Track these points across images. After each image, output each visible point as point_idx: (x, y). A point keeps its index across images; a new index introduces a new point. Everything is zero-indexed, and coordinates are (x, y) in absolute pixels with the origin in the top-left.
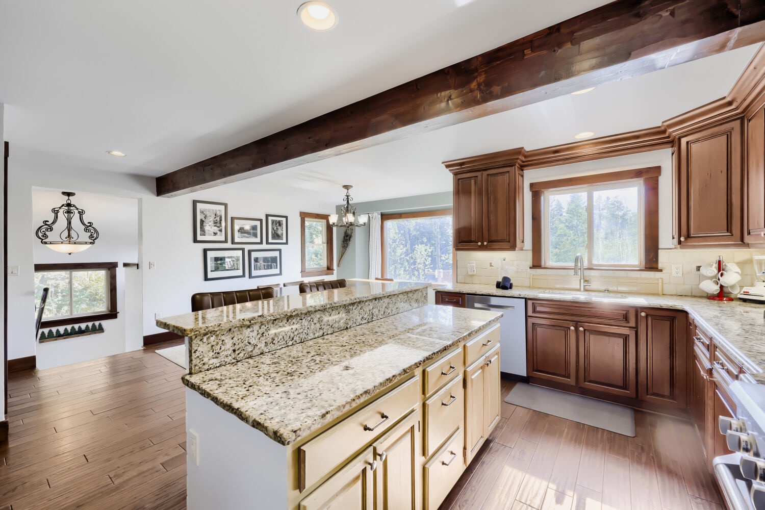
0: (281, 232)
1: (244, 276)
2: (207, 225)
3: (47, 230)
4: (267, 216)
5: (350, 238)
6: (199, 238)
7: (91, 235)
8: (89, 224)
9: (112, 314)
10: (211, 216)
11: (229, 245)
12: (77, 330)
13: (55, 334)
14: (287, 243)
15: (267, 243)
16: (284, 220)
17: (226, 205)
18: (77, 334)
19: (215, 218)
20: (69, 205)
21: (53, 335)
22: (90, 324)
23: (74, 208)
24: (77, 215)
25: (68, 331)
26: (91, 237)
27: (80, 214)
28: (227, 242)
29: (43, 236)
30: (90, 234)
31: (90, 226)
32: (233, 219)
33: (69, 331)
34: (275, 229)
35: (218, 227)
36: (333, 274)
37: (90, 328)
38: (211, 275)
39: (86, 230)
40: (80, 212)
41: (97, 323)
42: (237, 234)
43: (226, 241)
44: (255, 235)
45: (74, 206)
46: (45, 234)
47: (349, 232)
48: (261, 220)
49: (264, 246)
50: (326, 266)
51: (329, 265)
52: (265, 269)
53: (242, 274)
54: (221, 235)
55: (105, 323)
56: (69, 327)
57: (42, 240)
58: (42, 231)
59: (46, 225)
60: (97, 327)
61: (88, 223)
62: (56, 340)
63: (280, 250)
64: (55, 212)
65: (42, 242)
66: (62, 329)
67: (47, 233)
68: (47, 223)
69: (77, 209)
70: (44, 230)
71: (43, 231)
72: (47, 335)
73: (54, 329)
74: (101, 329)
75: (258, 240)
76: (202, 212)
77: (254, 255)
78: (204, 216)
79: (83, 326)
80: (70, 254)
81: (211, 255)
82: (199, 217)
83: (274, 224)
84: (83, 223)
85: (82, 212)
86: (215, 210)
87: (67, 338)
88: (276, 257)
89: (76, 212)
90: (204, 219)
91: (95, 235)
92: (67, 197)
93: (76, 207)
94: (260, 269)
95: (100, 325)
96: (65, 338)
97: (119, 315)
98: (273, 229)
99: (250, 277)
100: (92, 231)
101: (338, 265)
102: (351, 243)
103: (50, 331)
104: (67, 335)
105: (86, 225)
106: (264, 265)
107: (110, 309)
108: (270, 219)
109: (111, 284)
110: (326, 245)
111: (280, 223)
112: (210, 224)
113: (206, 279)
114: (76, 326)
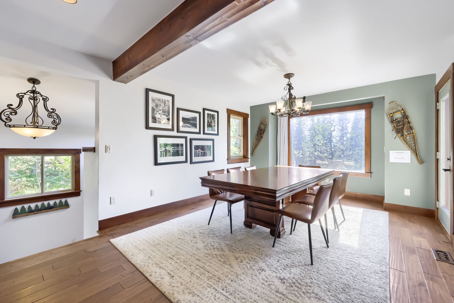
0: (214, 124)
1: (186, 161)
2: (158, 113)
3: (11, 113)
4: (204, 110)
5: (264, 132)
6: (151, 125)
7: (54, 120)
8: (52, 111)
9: (76, 192)
10: (161, 105)
11: (175, 133)
12: (46, 206)
13: (27, 210)
14: (218, 134)
15: (204, 133)
16: (216, 114)
17: (173, 96)
18: (46, 209)
19: (164, 107)
20: (33, 92)
21: (25, 210)
22: (58, 201)
23: (39, 95)
24: (42, 102)
25: (38, 207)
26: (54, 122)
27: (44, 101)
28: (174, 131)
29: (6, 119)
30: (52, 119)
31: (53, 112)
32: (178, 109)
33: (40, 207)
34: (210, 121)
35: (167, 116)
36: (248, 162)
37: (58, 204)
38: (160, 160)
39: (49, 116)
40: (44, 98)
41: (63, 200)
42: (181, 124)
43: (172, 130)
44: (195, 126)
45: (39, 93)
46: (9, 117)
47: (262, 127)
48: (199, 113)
49: (202, 136)
50: (242, 155)
51: (245, 154)
52: (202, 156)
53: (185, 160)
54: (168, 123)
55: (70, 200)
56: (39, 204)
57: (6, 122)
58: (5, 114)
59: (10, 108)
60: (64, 203)
61: (51, 109)
62: (28, 215)
63: (213, 140)
64: (21, 97)
65: (5, 125)
66: (33, 205)
67: (11, 116)
68: (11, 107)
69: (42, 96)
70: (8, 113)
71: (7, 115)
72: (19, 211)
73: (26, 206)
74: (67, 205)
75: (197, 130)
76: (153, 100)
77: (195, 143)
78: (155, 104)
79: (52, 202)
80: (34, 138)
81: (161, 141)
82: (151, 105)
83: (209, 117)
84: (47, 110)
85: (46, 99)
86: (165, 100)
87: (38, 213)
88: (211, 146)
89: (41, 98)
90: (155, 108)
91: (57, 121)
92: (32, 85)
93: (41, 94)
94: (199, 156)
95: (66, 201)
96: (35, 214)
97: (81, 193)
98: (208, 121)
99: (191, 162)
100: (55, 117)
101: (252, 154)
102: (264, 136)
103: (23, 207)
104: (38, 211)
105: (49, 111)
106: (202, 153)
107: (74, 188)
108: (207, 112)
109: (75, 167)
110: (242, 138)
111: (213, 116)
112: (160, 112)
113: (156, 163)
114: (46, 203)
